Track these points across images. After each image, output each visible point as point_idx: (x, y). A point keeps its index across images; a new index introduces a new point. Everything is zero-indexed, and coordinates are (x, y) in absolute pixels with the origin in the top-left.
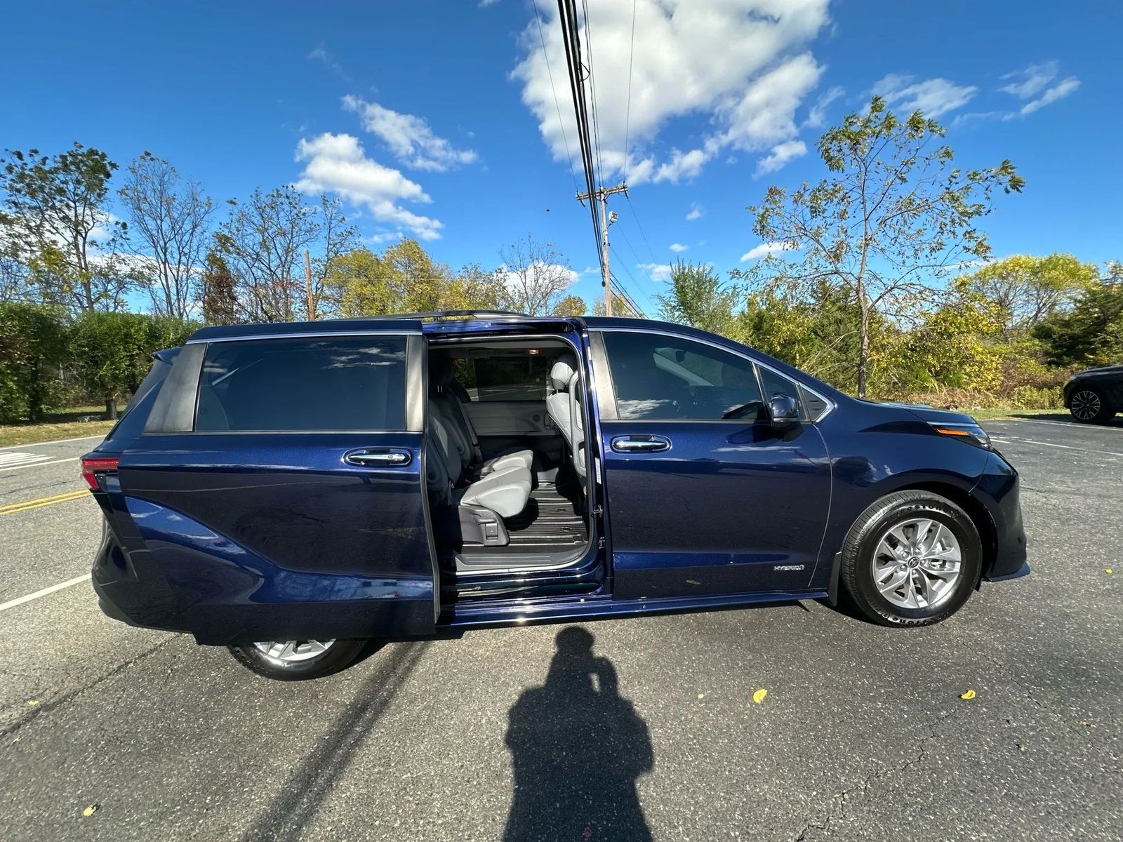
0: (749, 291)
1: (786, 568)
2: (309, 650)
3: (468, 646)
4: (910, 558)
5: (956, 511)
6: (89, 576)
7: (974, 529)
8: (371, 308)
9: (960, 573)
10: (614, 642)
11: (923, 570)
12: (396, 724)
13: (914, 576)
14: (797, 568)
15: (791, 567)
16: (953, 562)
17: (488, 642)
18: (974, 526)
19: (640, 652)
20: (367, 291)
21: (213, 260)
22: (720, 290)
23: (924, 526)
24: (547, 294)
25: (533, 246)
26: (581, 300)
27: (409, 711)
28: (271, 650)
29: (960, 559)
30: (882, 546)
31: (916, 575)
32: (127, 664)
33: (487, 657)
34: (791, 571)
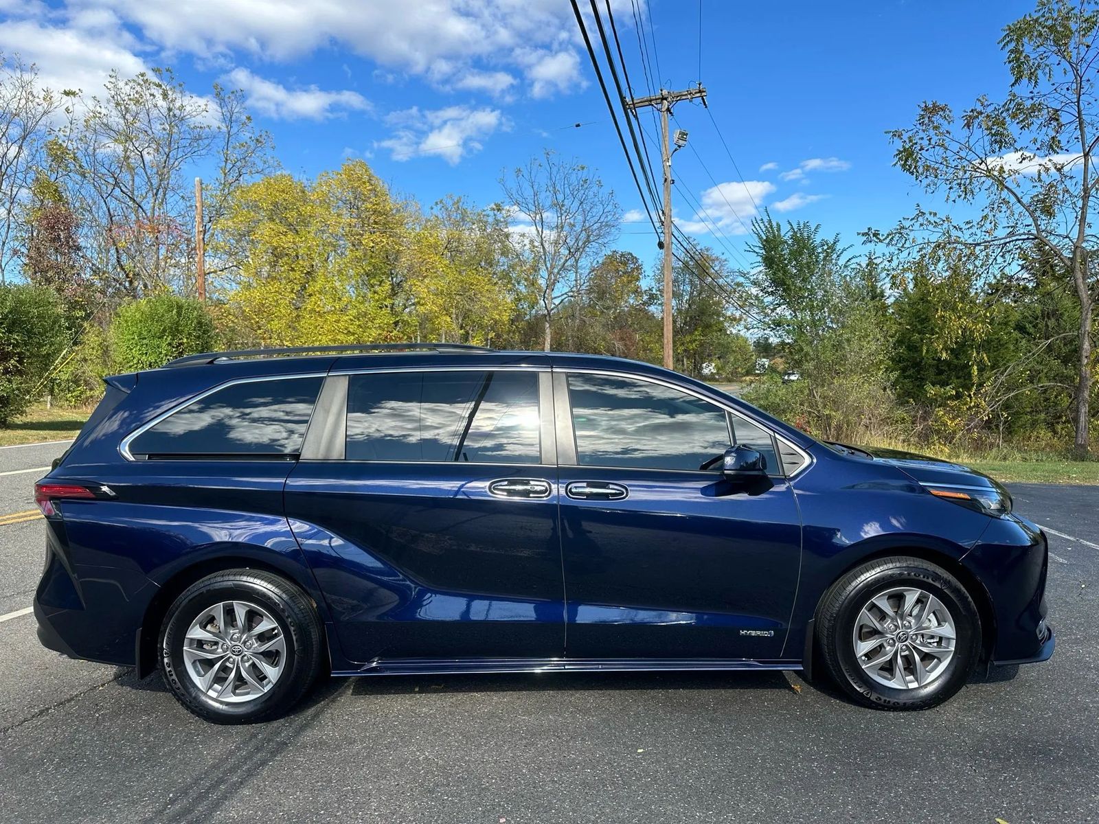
0: (894, 264)
1: (753, 633)
2: (248, 693)
3: (412, 706)
4: (898, 631)
5: (947, 582)
6: (31, 609)
7: (970, 602)
8: (293, 270)
9: (955, 652)
10: (568, 708)
11: (914, 648)
12: (336, 757)
13: (903, 654)
14: (766, 634)
15: (759, 633)
16: (949, 639)
17: (433, 703)
18: (970, 599)
19: (593, 716)
20: (287, 241)
21: (43, 187)
22: (842, 262)
23: (912, 596)
24: (577, 250)
25: (555, 170)
26: (634, 260)
27: (349, 749)
28: (210, 691)
29: (954, 637)
30: (865, 617)
31: (907, 653)
32: (47, 709)
33: (431, 714)
34: (758, 636)
